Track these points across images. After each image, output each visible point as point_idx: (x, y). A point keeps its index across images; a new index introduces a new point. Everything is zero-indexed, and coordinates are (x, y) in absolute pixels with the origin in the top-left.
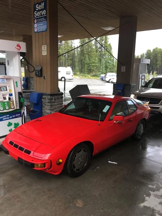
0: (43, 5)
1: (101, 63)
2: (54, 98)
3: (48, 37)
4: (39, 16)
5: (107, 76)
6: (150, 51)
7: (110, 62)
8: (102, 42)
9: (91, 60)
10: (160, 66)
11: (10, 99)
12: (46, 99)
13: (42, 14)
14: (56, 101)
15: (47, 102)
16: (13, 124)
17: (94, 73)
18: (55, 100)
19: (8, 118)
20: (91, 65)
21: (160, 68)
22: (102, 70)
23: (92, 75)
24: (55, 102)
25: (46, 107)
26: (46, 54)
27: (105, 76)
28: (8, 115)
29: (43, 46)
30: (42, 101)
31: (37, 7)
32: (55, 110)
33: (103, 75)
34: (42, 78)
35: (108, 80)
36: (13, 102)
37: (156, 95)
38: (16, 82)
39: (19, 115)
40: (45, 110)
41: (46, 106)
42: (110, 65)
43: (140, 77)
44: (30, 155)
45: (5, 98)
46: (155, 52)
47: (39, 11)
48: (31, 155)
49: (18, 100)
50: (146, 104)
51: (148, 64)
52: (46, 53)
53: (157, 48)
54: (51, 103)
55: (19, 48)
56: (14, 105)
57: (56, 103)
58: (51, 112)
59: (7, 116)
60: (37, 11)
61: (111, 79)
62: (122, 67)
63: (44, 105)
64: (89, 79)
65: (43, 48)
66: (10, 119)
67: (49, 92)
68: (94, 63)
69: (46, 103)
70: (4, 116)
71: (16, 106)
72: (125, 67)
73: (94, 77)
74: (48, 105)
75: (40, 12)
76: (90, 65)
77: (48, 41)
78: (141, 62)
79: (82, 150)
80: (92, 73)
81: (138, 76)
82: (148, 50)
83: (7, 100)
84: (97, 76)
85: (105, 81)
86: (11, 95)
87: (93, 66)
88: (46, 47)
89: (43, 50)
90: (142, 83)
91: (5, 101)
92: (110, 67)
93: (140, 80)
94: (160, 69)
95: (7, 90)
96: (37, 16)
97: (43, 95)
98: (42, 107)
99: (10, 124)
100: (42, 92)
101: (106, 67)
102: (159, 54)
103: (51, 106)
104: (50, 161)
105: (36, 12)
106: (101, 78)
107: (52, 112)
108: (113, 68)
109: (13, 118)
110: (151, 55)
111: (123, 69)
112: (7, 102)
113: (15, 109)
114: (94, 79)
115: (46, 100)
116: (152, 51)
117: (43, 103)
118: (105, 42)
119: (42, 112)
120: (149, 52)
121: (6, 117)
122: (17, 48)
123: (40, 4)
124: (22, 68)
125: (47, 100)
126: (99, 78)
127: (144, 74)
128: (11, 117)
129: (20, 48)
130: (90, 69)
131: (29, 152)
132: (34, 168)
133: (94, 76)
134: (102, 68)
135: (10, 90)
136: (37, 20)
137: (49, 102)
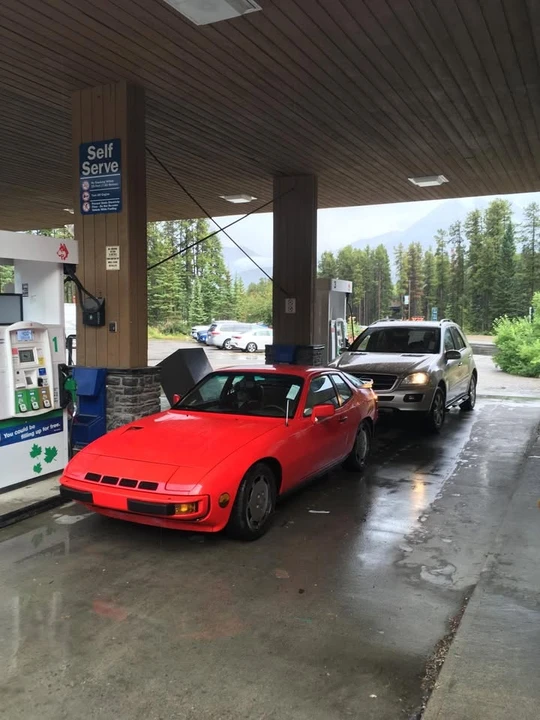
0: (111, 149)
1: (189, 290)
2: (142, 380)
3: (125, 226)
4: (98, 174)
5: (217, 330)
6: (331, 256)
7: (218, 287)
8: (190, 228)
9: (157, 281)
10: (362, 301)
11: (40, 381)
12: (118, 384)
13: (107, 171)
14: (145, 389)
15: (122, 391)
16: (43, 451)
17: (170, 323)
18: (143, 385)
19: (32, 434)
20: (158, 298)
21: (362, 305)
22: (196, 311)
23: (163, 328)
24: (142, 392)
25: (119, 405)
26: (118, 268)
27: (211, 330)
28: (34, 427)
29: (107, 248)
30: (106, 391)
31: (90, 152)
32: (142, 413)
33: (202, 329)
34: (104, 330)
35: (221, 343)
36: (47, 389)
37: (381, 367)
38: (55, 339)
39: (57, 425)
40: (116, 414)
41: (118, 403)
42: (219, 298)
43: (332, 326)
44: (157, 491)
45: (29, 381)
46: (346, 259)
47: (97, 161)
48: (160, 489)
49: (58, 386)
50: (366, 387)
51: (348, 294)
52: (118, 264)
53: (349, 248)
54: (133, 394)
55: (64, 253)
56: (49, 398)
57: (144, 394)
58: (133, 418)
59: (31, 427)
60: (92, 162)
61: (230, 339)
62: (287, 300)
63: (110, 400)
64: (157, 341)
65: (108, 252)
66: (37, 436)
67: (126, 365)
68: (167, 289)
69: (120, 393)
70: (26, 429)
71: (54, 402)
72: (294, 300)
73: (170, 336)
74: (124, 400)
75: (101, 165)
76: (155, 298)
77: (125, 236)
78: (333, 289)
79: (262, 479)
80: (163, 322)
81: (326, 324)
82: (325, 254)
83: (35, 384)
84: (181, 332)
85: (213, 345)
86: (43, 372)
87: (166, 301)
88: (117, 252)
89: (108, 256)
90: (336, 344)
91: (30, 387)
92: (218, 302)
93: (333, 334)
94: (363, 310)
95: (32, 360)
96: (91, 174)
97: (108, 374)
98: (105, 404)
99: (36, 451)
100: (102, 365)
101: (208, 304)
102: (358, 265)
103: (135, 400)
104: (206, 497)
105: (88, 163)
106: (196, 336)
107: (137, 418)
108: (229, 307)
109: (44, 434)
110: (334, 268)
111: (290, 306)
112: (35, 390)
113: (53, 408)
114: (171, 339)
115: (118, 387)
116: (335, 257)
117: (108, 395)
118: (197, 227)
119: (105, 420)
120: (329, 259)
121: (30, 431)
122: (60, 253)
123: (99, 145)
124: (66, 305)
125: (121, 385)
126: (187, 337)
127: (341, 319)
128: (39, 432)
129: (67, 253)
130: (157, 308)
131: (154, 486)
132: (174, 514)
133: (171, 332)
134: (196, 306)
135: (41, 359)
136: (90, 185)
137: (127, 392)
